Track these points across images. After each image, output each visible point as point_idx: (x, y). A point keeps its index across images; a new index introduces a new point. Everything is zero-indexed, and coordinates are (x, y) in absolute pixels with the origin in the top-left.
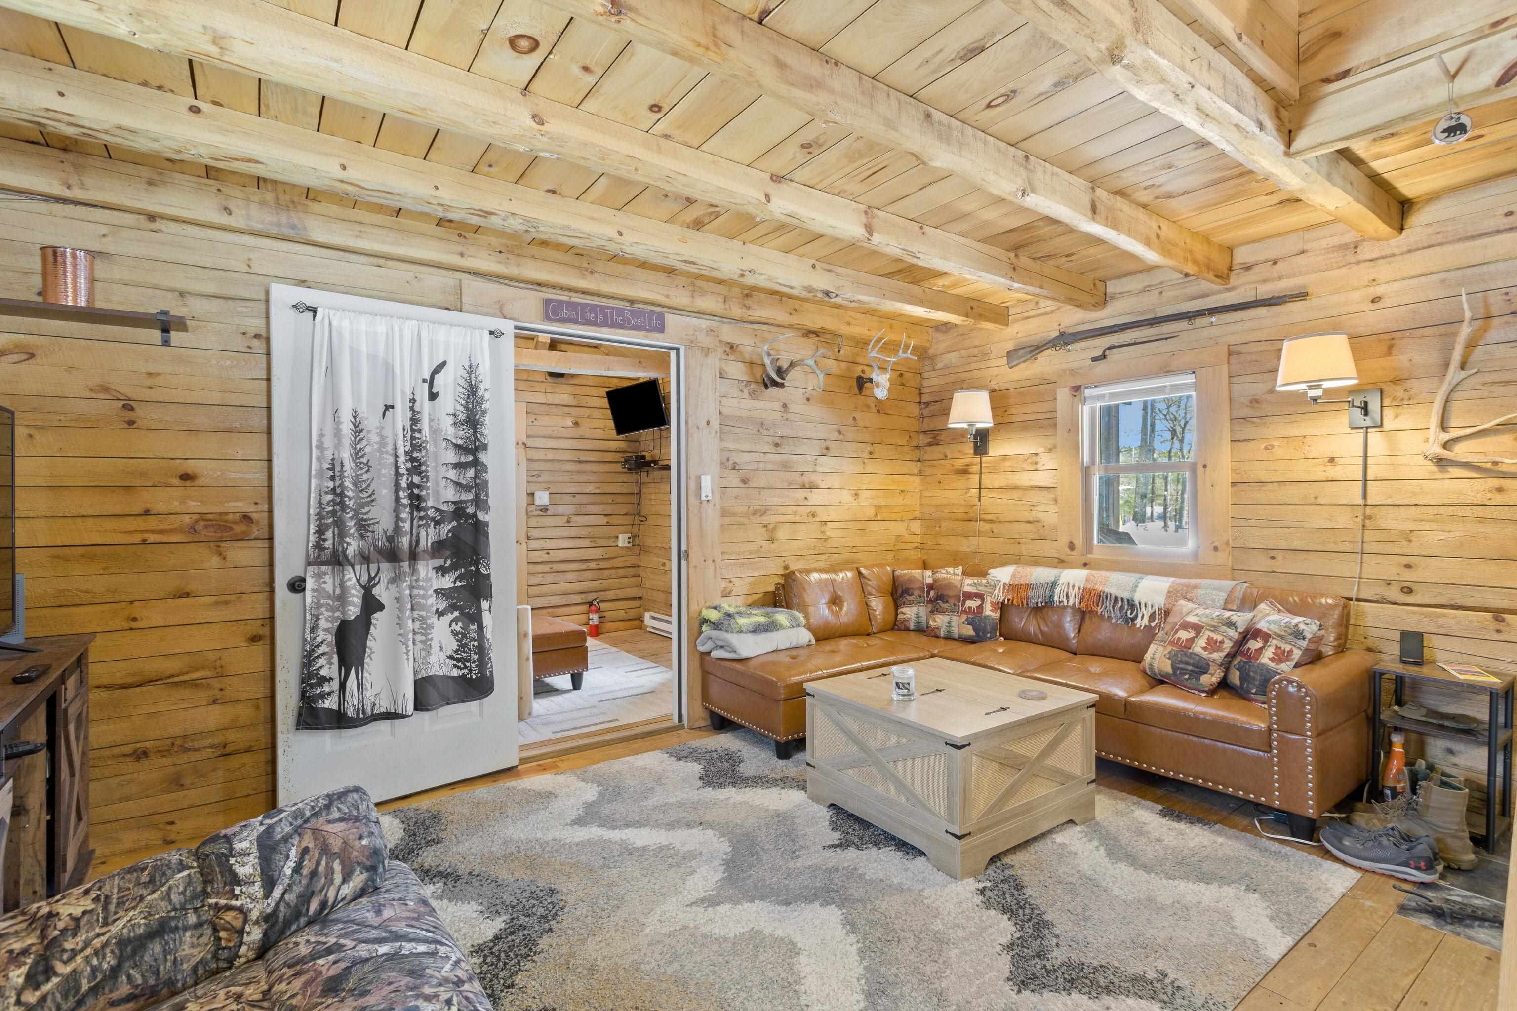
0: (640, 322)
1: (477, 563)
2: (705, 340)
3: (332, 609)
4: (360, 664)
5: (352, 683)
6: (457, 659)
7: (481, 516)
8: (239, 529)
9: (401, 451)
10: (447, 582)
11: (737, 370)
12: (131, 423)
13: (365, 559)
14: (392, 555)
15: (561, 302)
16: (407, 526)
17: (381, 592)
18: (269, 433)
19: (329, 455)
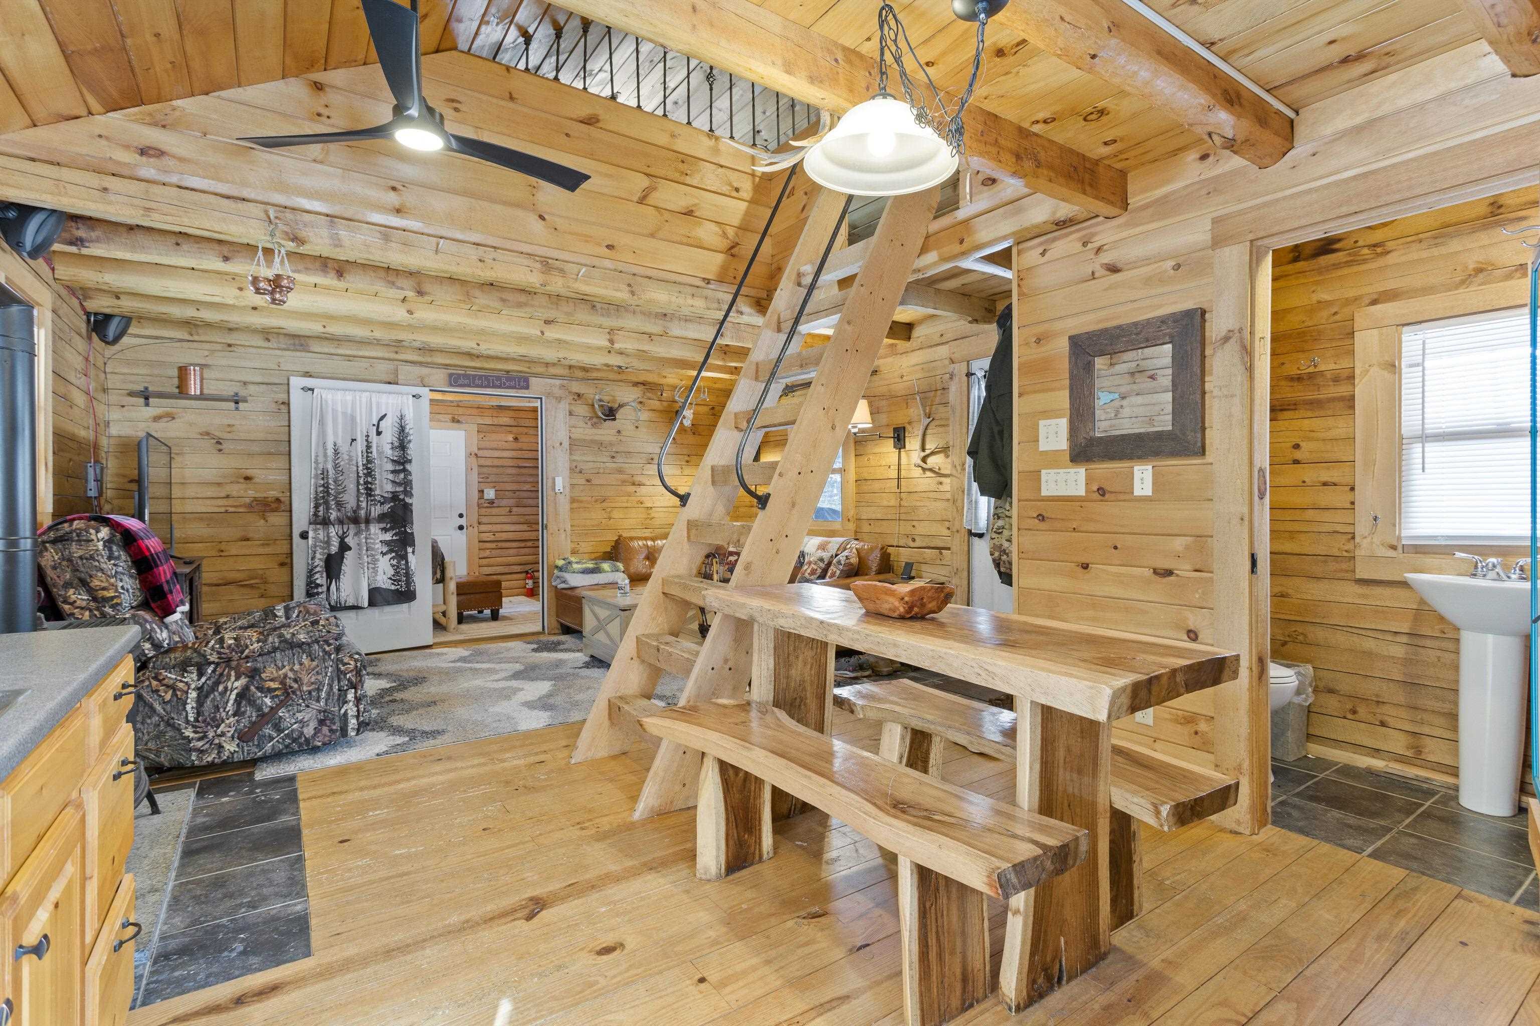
0: (512, 384)
1: (405, 526)
2: (558, 392)
3: (323, 548)
4: (338, 578)
5: (333, 587)
6: (394, 580)
7: (408, 500)
8: (274, 506)
9: (360, 464)
10: (388, 537)
11: (582, 410)
12: (220, 450)
13: (341, 522)
14: (355, 520)
15: (459, 375)
16: (364, 505)
17: (350, 540)
18: (290, 455)
19: (321, 466)
